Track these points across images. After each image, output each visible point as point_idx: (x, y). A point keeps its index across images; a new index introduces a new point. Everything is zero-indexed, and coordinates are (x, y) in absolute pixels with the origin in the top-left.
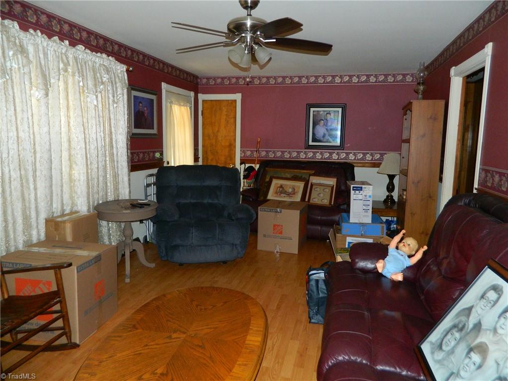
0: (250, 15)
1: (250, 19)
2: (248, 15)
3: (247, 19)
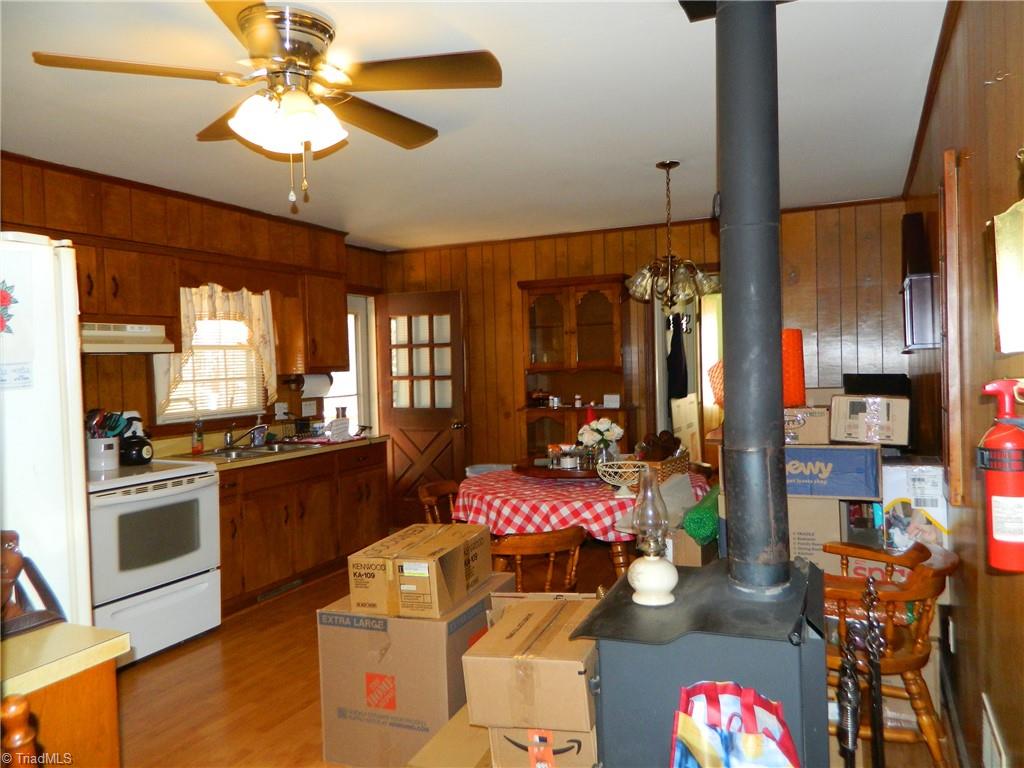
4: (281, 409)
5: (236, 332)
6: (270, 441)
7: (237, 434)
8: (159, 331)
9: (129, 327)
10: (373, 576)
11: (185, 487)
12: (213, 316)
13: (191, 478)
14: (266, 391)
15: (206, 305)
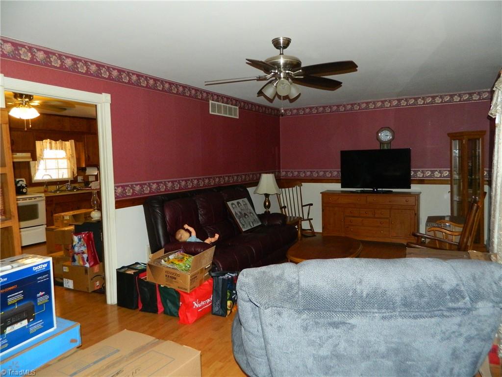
0: (283, 54)
1: (283, 58)
2: (281, 54)
3: (280, 58)
4: (80, 179)
5: (62, 153)
6: (75, 188)
7: (60, 186)
8: (29, 155)
9: (18, 154)
10: (58, 219)
11: (33, 200)
12: (51, 148)
13: (35, 198)
14: (73, 172)
15: (48, 145)
